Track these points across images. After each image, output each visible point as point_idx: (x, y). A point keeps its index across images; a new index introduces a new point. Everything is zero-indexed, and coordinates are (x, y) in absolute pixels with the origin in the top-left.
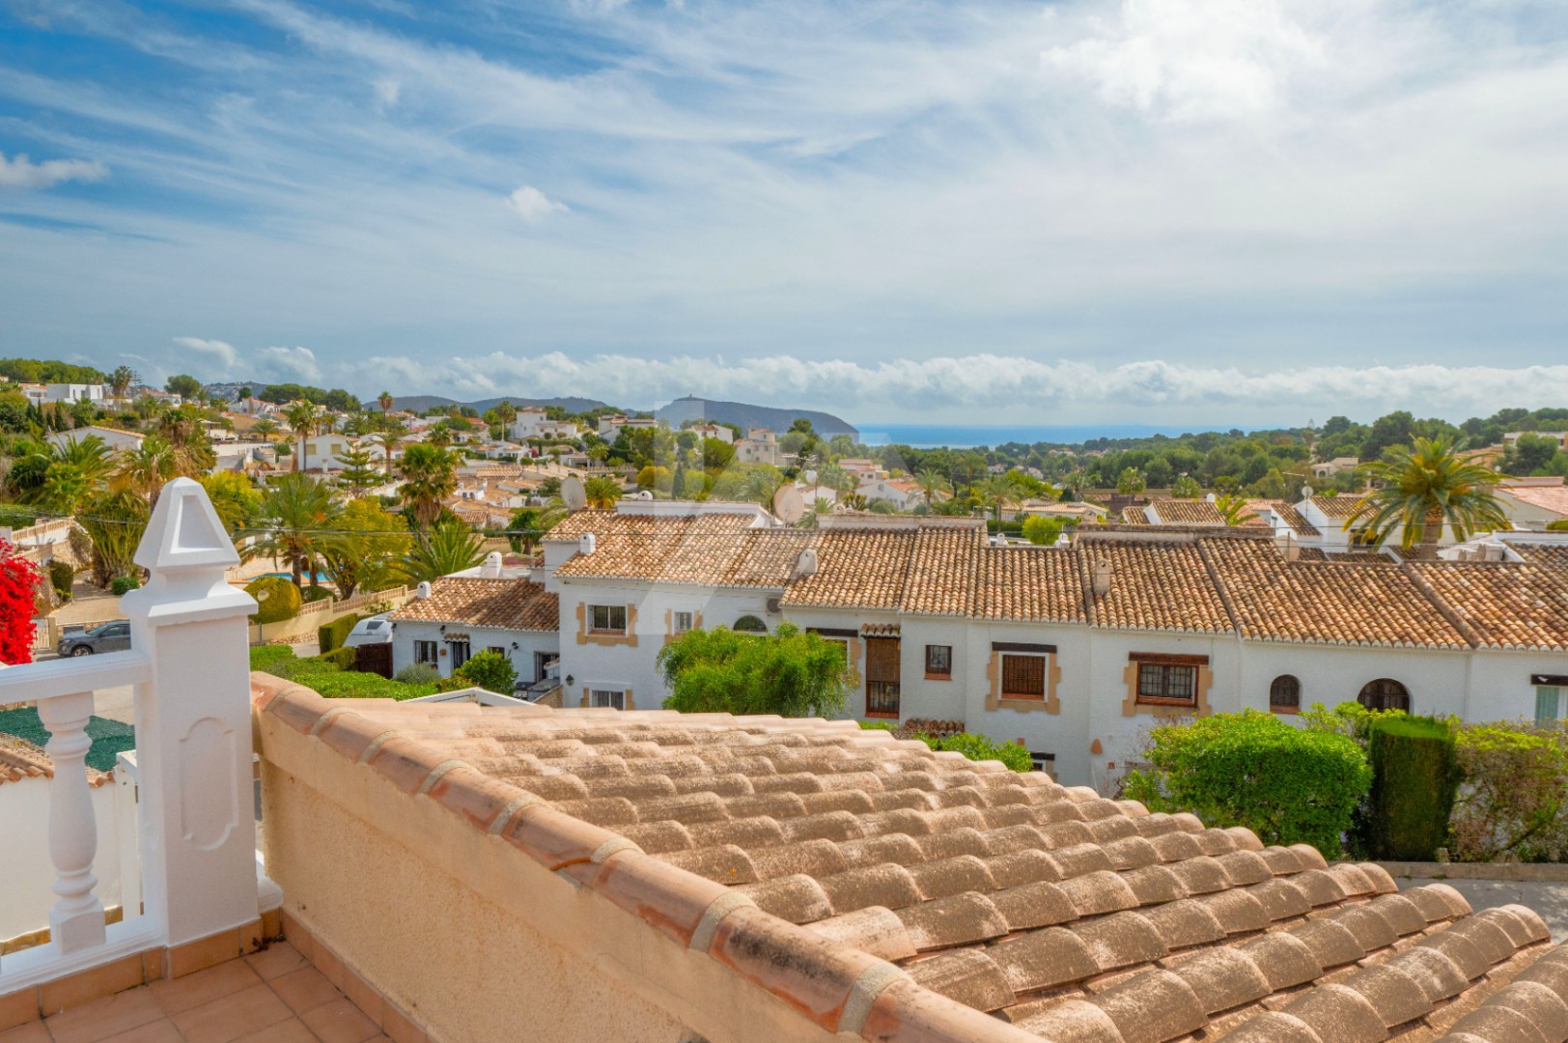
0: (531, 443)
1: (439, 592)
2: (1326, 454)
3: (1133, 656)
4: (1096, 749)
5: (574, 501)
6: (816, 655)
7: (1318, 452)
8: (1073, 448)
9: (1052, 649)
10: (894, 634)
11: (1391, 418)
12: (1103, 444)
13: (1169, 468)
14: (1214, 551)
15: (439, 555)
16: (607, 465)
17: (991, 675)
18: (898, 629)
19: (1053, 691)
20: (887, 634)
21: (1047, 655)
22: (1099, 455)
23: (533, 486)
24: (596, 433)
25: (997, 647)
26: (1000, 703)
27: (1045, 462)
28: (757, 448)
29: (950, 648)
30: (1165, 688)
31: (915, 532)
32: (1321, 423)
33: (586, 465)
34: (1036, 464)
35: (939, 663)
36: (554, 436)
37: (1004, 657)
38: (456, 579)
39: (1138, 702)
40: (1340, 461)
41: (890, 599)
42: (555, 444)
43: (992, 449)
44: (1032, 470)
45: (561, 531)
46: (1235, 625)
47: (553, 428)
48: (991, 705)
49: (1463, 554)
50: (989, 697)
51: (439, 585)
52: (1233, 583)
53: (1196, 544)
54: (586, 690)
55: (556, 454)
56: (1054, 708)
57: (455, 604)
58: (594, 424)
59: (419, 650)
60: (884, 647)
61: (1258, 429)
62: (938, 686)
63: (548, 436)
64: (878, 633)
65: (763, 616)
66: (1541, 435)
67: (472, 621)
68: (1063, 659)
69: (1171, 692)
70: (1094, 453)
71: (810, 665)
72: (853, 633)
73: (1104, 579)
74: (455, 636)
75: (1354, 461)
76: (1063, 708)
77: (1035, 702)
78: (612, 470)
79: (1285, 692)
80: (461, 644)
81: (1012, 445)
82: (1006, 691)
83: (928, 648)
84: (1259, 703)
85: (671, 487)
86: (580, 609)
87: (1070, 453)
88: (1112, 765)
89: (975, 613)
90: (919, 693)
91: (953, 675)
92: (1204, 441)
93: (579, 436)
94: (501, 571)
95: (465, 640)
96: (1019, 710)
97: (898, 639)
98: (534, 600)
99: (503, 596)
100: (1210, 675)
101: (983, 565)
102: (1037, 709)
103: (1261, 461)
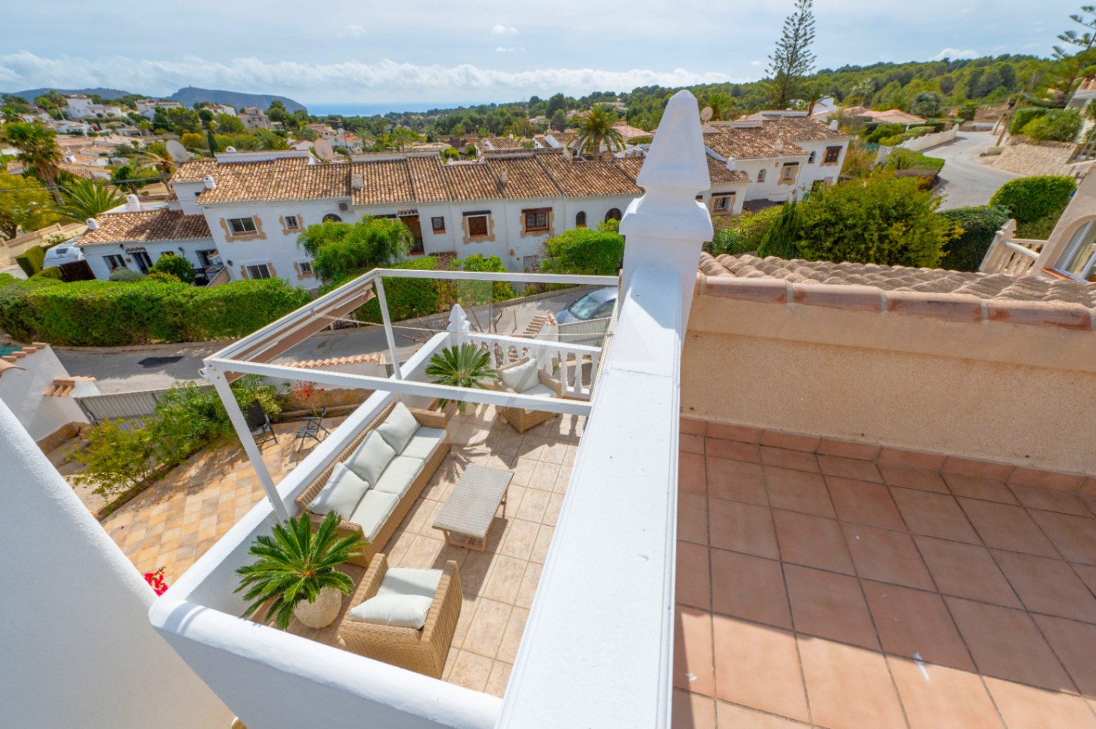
0: (90, 121)
1: (105, 224)
2: (533, 115)
3: (524, 211)
4: (512, 253)
5: (179, 156)
6: (391, 229)
7: (530, 114)
8: (422, 114)
9: (489, 212)
10: (415, 214)
11: (556, 96)
12: (436, 112)
13: (471, 123)
14: (543, 159)
15: (84, 201)
16: (156, 134)
17: (464, 228)
18: (416, 211)
19: (491, 232)
20: (412, 214)
21: (487, 216)
22: (436, 118)
23: (108, 151)
24: (137, 113)
25: (465, 214)
26: (470, 240)
27: (411, 123)
28: (254, 119)
29: (442, 218)
30: (535, 222)
31: (406, 160)
32: (528, 100)
33: (139, 135)
34: (406, 123)
35: (439, 225)
36: (105, 116)
37: (470, 219)
38: (113, 214)
39: (527, 231)
40: (538, 117)
41: (409, 197)
42: (108, 121)
43: (382, 116)
44: (406, 127)
45: (180, 177)
46: (562, 192)
47: (100, 109)
48: (466, 241)
49: (626, 154)
50: (464, 238)
51: (102, 219)
52: (555, 174)
53: (535, 157)
54: (242, 267)
55: (113, 128)
56: (492, 238)
57: (123, 230)
58: (133, 107)
59: (109, 262)
60: (411, 221)
61: (502, 103)
62: (440, 236)
63: (99, 115)
64: (408, 215)
65: (338, 213)
66: (608, 103)
67: (142, 238)
68: (494, 216)
69: (538, 224)
70: (433, 117)
71: (390, 234)
72: (393, 216)
73: (504, 178)
74: (133, 249)
75: (544, 117)
76: (496, 238)
77: (484, 237)
78: (161, 137)
79: (581, 219)
80: (139, 254)
81: (392, 114)
82: (472, 234)
83: (433, 219)
84: (571, 225)
85: (208, 145)
86: (222, 222)
87: (421, 117)
88: (518, 259)
89: (453, 199)
90: (433, 241)
91: (446, 230)
92: (482, 109)
93: (125, 115)
94: (141, 206)
95: (142, 251)
96: (478, 242)
97: (417, 216)
98: (180, 221)
99: (155, 221)
100: (553, 215)
101: (446, 174)
102: (486, 240)
103: (509, 118)
